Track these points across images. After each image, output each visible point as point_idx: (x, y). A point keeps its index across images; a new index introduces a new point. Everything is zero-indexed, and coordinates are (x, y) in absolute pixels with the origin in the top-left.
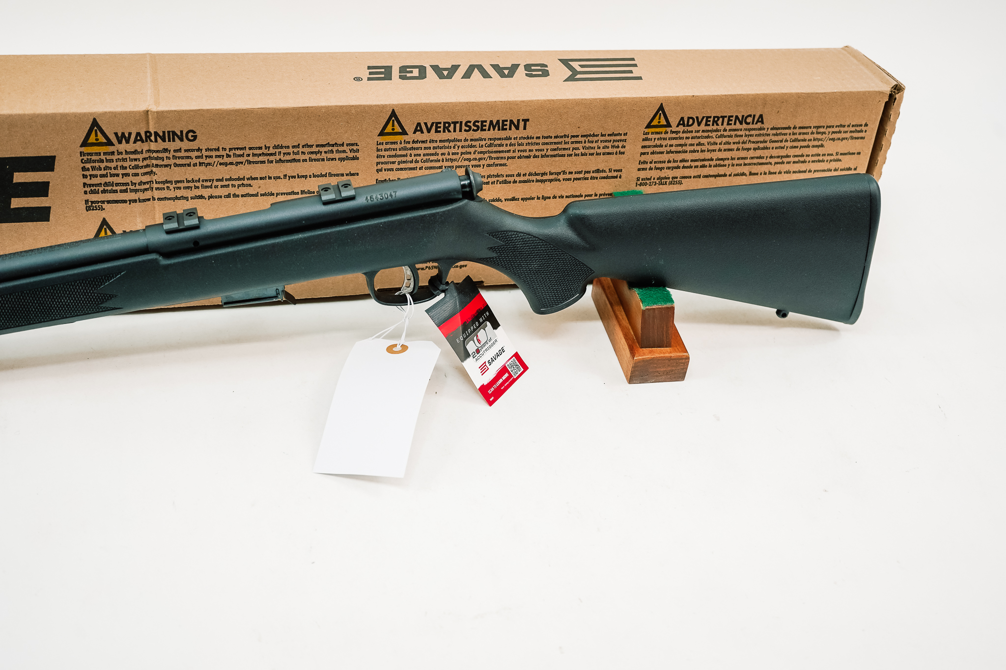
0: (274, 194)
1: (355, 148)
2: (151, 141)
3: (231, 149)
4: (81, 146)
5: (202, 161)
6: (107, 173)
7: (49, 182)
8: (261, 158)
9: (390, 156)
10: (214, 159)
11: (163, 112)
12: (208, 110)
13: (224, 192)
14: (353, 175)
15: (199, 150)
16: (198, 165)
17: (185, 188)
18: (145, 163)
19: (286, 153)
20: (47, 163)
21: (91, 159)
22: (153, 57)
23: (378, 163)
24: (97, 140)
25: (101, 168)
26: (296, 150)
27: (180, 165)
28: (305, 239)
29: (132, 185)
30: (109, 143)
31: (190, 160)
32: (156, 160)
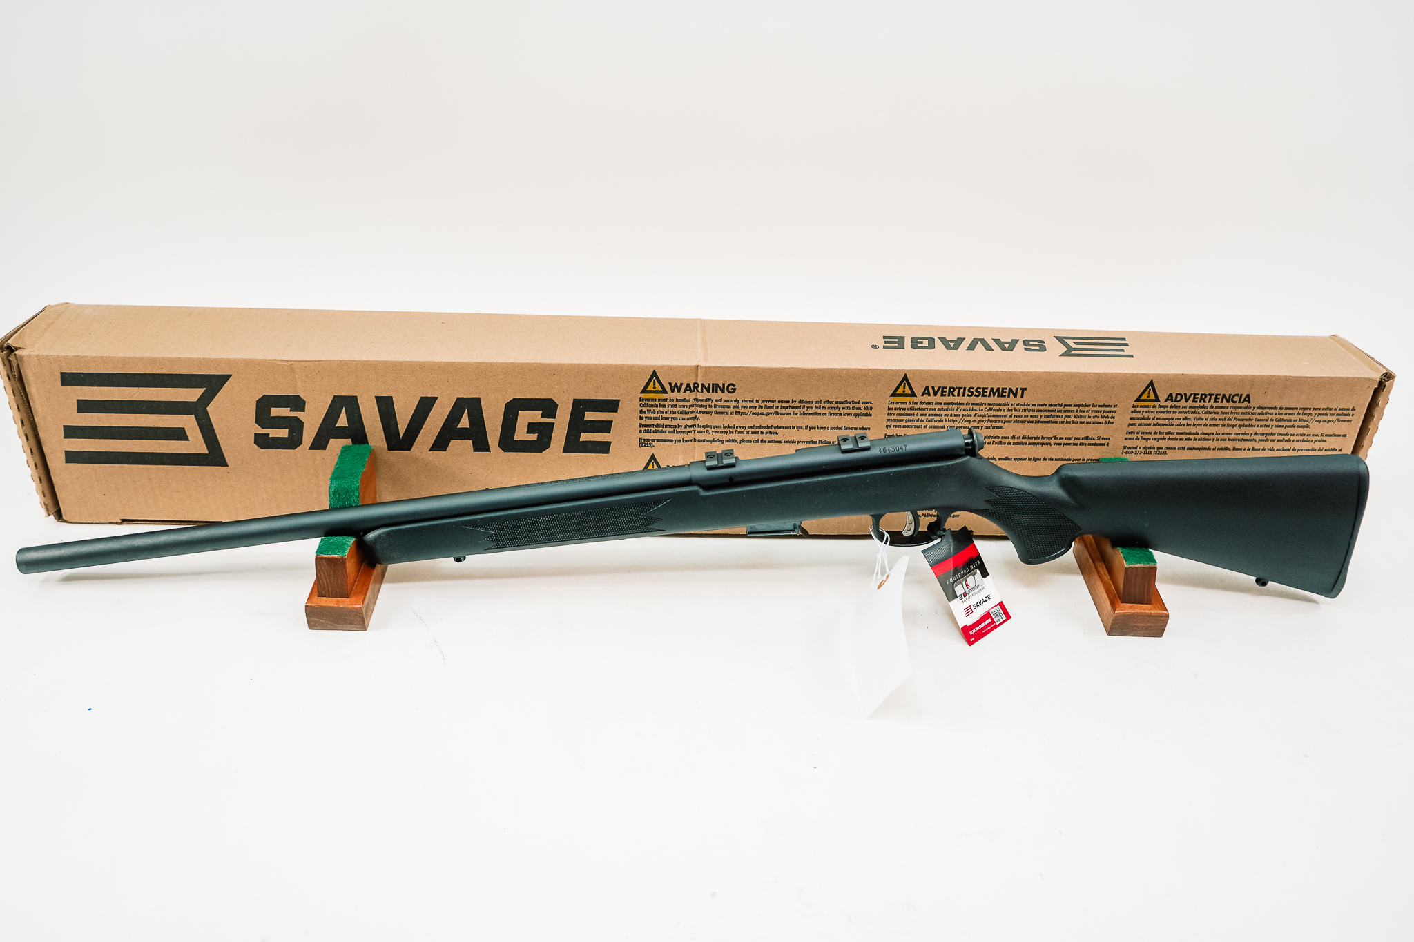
0: (795, 441)
1: (869, 406)
2: (698, 391)
3: (763, 402)
4: (641, 393)
5: (738, 410)
6: (659, 416)
7: (612, 421)
8: (788, 411)
9: (899, 415)
10: (748, 409)
11: (710, 367)
12: (748, 367)
13: (754, 437)
14: (866, 429)
15: (737, 401)
16: (734, 413)
17: (722, 432)
18: (691, 409)
19: (809, 407)
20: (612, 405)
21: (648, 403)
22: (703, 322)
23: (888, 420)
24: (654, 388)
25: (655, 411)
26: (818, 405)
27: (719, 412)
28: (824, 481)
29: (678, 427)
30: (664, 391)
31: (728, 409)
32: (700, 408)
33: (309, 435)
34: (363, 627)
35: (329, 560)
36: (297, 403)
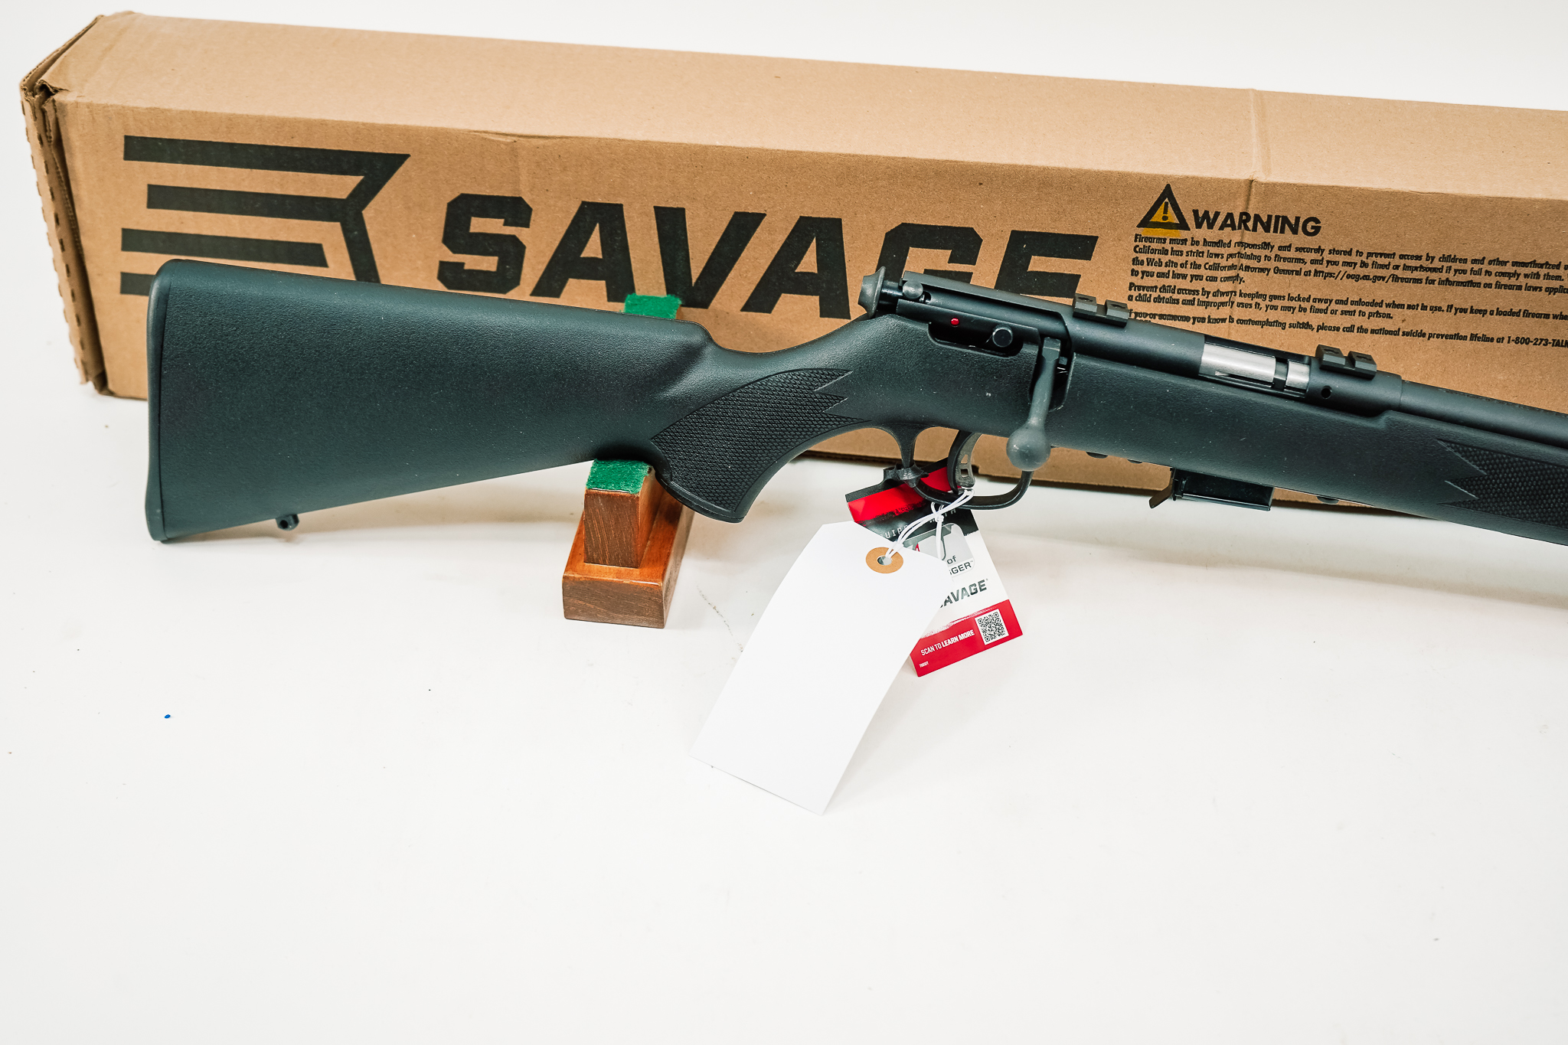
0: (1425, 334)
2: (1247, 228)
3: (1370, 255)
4: (1139, 226)
5: (1319, 268)
6: (1169, 271)
7: (1079, 276)
8: (1416, 275)
10: (1340, 268)
11: (1274, 185)
12: (1346, 188)
13: (1345, 321)
15: (1319, 250)
16: (1312, 274)
17: (1284, 308)
18: (1231, 262)
19: (1459, 270)
20: (1083, 246)
21: (1150, 246)
22: (1260, 94)
24: (1165, 218)
25: (1162, 262)
26: (1476, 267)
27: (1283, 270)
29: (1202, 295)
30: (1183, 225)
31: (1301, 265)
32: (1248, 259)
33: (532, 270)
34: (658, 620)
35: (609, 499)
36: (516, 211)
